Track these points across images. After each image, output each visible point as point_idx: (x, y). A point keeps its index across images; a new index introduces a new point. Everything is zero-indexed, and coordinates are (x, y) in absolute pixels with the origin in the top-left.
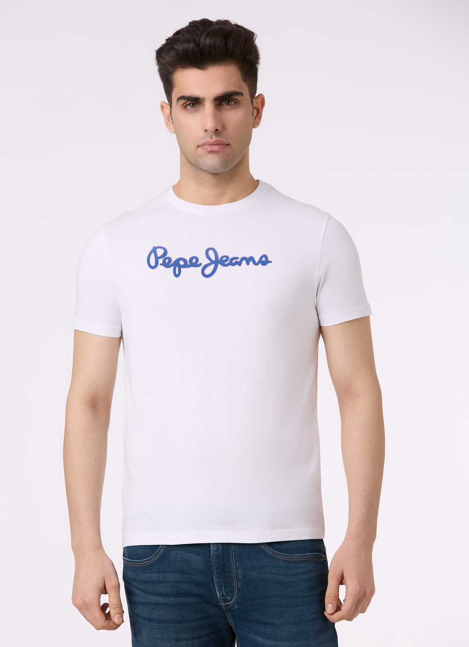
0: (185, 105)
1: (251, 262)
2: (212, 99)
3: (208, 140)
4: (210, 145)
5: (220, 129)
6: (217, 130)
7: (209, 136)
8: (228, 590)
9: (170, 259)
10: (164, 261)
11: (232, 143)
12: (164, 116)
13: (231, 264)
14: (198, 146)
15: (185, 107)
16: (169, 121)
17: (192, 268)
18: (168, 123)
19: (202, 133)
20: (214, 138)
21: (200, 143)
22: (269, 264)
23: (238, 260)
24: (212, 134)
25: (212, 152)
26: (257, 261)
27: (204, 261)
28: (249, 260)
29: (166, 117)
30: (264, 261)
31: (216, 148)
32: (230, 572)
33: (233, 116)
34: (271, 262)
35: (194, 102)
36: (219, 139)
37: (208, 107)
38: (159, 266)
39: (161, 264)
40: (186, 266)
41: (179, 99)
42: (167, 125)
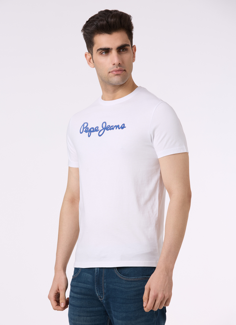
0: (102, 52)
1: (118, 128)
2: (116, 48)
3: (115, 68)
4: (116, 71)
5: (121, 63)
6: (119, 63)
7: (116, 67)
8: (100, 293)
9: (88, 128)
10: (86, 130)
11: (126, 69)
12: (87, 60)
13: (110, 129)
14: (110, 72)
15: (101, 54)
16: (90, 62)
17: (95, 132)
18: (89, 63)
19: (111, 66)
20: (119, 68)
21: (111, 71)
22: (124, 128)
23: (113, 127)
24: (117, 66)
25: (117, 75)
26: (120, 127)
27: (100, 128)
28: (117, 127)
29: (88, 60)
30: (123, 127)
31: (119, 73)
32: (101, 284)
33: (126, 56)
34: (125, 127)
35: (107, 51)
36: (121, 68)
37: (114, 53)
38: (84, 132)
39: (84, 131)
40: (93, 131)
41: (98, 50)
42: (89, 64)
